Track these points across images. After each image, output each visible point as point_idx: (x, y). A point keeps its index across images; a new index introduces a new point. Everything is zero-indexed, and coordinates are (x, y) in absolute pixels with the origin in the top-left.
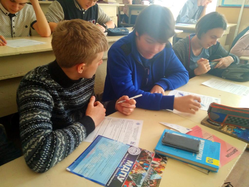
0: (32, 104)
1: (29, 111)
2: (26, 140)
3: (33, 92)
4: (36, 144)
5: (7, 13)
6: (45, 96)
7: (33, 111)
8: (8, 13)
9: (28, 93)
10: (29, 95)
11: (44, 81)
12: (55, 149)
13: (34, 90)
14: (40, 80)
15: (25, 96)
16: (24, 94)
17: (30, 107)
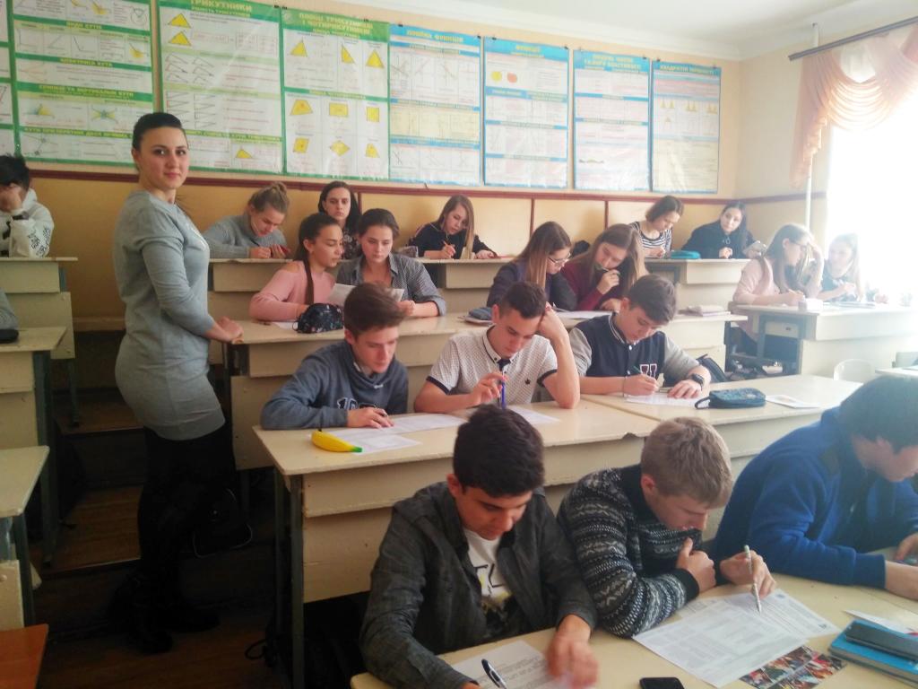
0: (598, 527)
1: (597, 538)
2: (603, 582)
3: (599, 508)
4: (622, 590)
5: (496, 359)
6: (617, 518)
7: (603, 539)
8: (499, 358)
9: (590, 509)
10: (592, 512)
11: (615, 495)
12: (648, 607)
13: (600, 506)
14: (610, 493)
15: (586, 515)
16: (583, 510)
17: (598, 533)
